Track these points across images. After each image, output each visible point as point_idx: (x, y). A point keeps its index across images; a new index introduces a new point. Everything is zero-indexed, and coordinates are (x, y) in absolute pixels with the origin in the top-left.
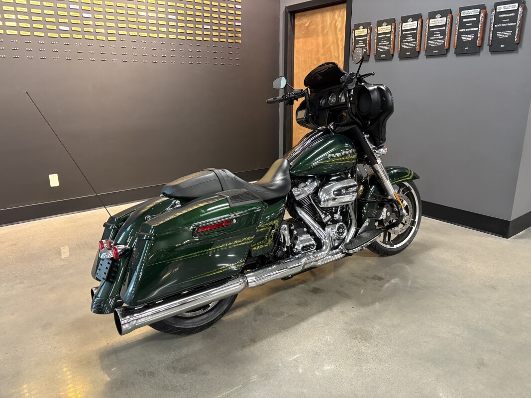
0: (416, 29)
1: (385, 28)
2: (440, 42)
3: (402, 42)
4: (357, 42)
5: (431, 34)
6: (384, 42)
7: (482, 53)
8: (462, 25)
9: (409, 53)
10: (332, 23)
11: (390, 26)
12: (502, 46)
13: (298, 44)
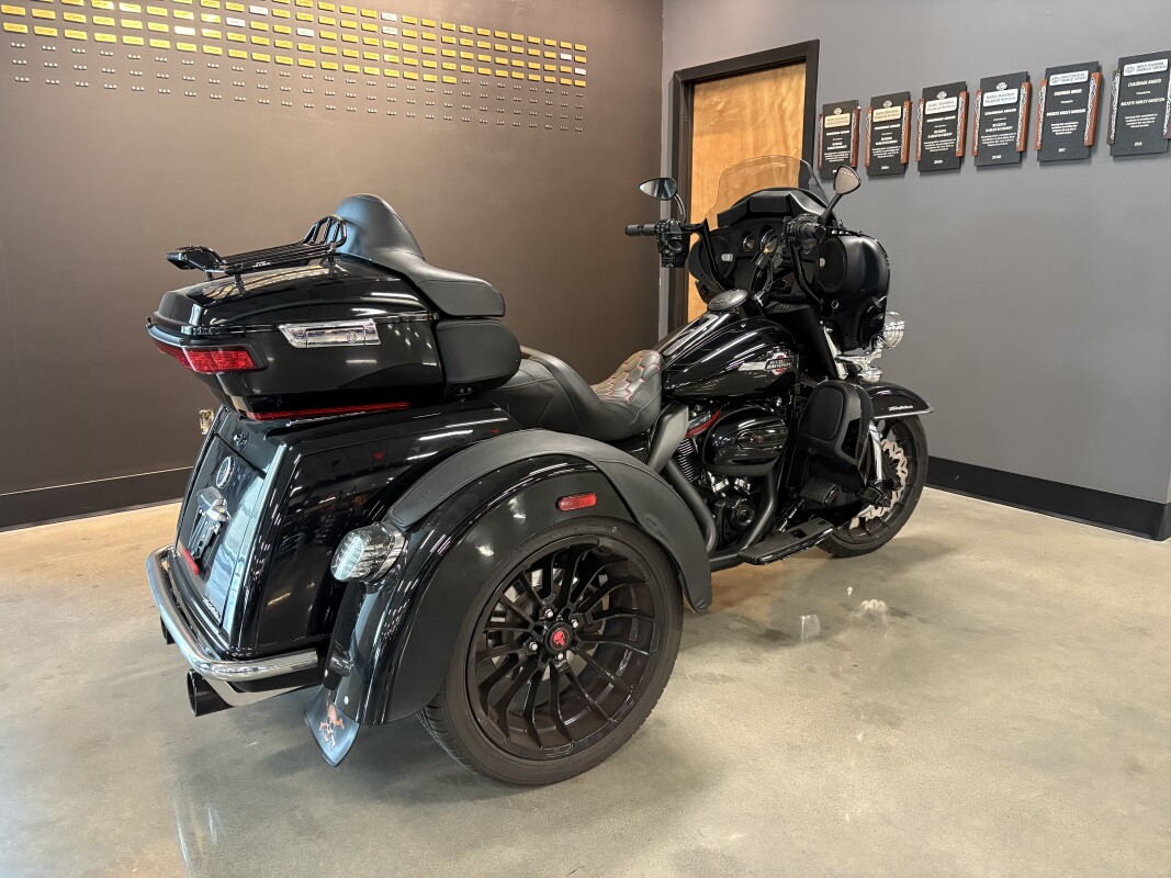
0: (955, 112)
1: (890, 112)
2: (1006, 139)
3: (924, 139)
4: (828, 141)
5: (986, 122)
6: (888, 140)
7: (1095, 159)
8: (1052, 102)
9: (941, 161)
10: (773, 103)
11: (899, 108)
12: (1136, 144)
13: (702, 146)
